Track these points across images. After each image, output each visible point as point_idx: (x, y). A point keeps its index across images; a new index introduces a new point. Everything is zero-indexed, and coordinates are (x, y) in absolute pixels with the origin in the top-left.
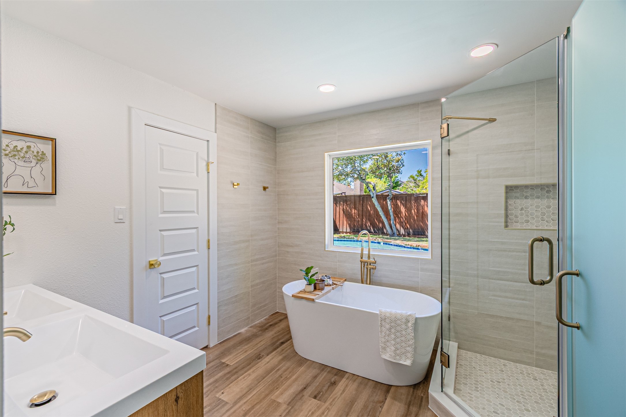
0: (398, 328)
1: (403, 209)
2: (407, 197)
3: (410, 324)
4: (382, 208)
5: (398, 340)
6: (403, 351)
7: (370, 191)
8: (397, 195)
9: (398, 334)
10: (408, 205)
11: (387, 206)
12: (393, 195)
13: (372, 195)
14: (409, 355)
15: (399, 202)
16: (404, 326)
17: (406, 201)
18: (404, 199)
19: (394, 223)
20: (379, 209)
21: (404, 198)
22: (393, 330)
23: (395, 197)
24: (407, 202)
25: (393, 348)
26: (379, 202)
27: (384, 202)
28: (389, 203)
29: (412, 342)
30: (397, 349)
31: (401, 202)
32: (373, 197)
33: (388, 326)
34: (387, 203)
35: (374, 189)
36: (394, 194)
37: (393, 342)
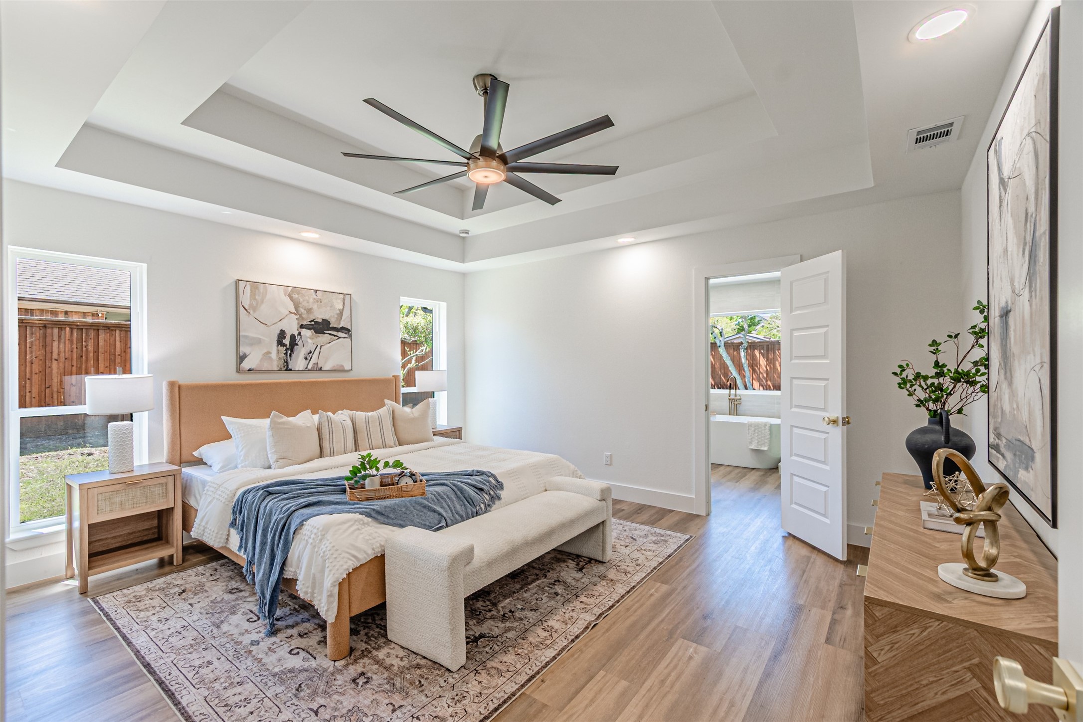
0: (760, 430)
1: (763, 362)
2: (770, 346)
3: (767, 427)
4: (733, 361)
5: (760, 436)
6: (763, 442)
7: (715, 338)
8: (754, 342)
9: (760, 433)
10: (770, 356)
11: (740, 358)
12: (748, 342)
13: (718, 344)
14: (767, 444)
15: (757, 353)
16: (763, 428)
17: (768, 351)
18: (765, 348)
19: (750, 382)
20: (729, 362)
21: (765, 346)
22: (756, 431)
23: (752, 346)
24: (770, 352)
25: (756, 441)
26: (728, 353)
27: (735, 353)
28: (742, 354)
29: (768, 437)
30: (758, 442)
31: (760, 353)
32: (720, 346)
33: (753, 429)
34: (739, 354)
35: (721, 335)
36: (750, 341)
37: (756, 438)
